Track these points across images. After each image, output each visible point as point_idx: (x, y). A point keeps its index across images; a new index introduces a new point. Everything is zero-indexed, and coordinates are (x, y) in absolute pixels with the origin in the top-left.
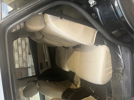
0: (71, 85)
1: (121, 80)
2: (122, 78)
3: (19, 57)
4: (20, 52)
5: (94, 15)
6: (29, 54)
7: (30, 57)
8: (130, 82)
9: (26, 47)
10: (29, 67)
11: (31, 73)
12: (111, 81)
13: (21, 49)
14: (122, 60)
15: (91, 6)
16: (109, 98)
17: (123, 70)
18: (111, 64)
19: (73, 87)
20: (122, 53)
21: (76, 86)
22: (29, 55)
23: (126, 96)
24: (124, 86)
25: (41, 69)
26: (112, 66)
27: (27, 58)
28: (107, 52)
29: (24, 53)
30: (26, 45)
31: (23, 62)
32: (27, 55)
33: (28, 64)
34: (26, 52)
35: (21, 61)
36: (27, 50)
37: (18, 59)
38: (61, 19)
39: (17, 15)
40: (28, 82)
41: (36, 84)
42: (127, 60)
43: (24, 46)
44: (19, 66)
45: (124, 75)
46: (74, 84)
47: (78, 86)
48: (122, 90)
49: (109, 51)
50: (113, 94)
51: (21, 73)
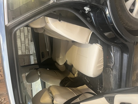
0: (69, 74)
1: (111, 74)
2: (112, 72)
3: (21, 43)
4: (23, 39)
5: (89, 19)
6: (31, 41)
7: (32, 45)
8: (118, 77)
9: (28, 34)
10: (31, 55)
11: (33, 60)
12: (103, 74)
13: (23, 35)
14: (113, 57)
15: (86, 12)
16: (100, 88)
17: (113, 66)
18: (102, 61)
19: (71, 76)
20: (113, 52)
21: (74, 75)
22: (31, 43)
23: (113, 88)
24: (113, 79)
25: (43, 57)
26: (104, 62)
27: (29, 45)
28: (99, 50)
29: (27, 39)
30: (28, 32)
31: (26, 49)
32: (29, 42)
33: (30, 51)
34: (28, 39)
35: (23, 48)
36: (30, 37)
37: (20, 46)
38: (60, 21)
39: (21, 19)
40: (30, 69)
41: (38, 71)
42: (117, 58)
43: (26, 33)
44: (22, 52)
45: (114, 70)
46: (72, 73)
47: (76, 75)
48: (110, 82)
49: (102, 49)
50: (103, 85)
51: (24, 59)
